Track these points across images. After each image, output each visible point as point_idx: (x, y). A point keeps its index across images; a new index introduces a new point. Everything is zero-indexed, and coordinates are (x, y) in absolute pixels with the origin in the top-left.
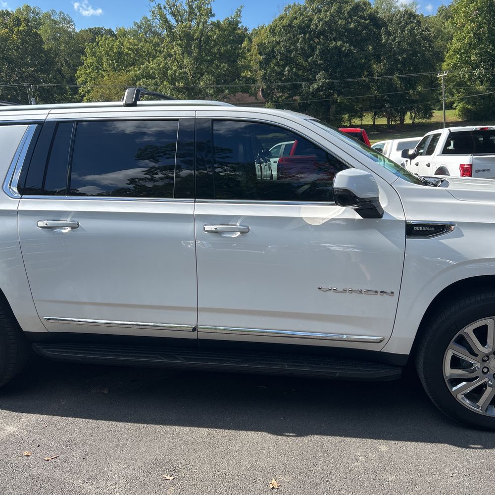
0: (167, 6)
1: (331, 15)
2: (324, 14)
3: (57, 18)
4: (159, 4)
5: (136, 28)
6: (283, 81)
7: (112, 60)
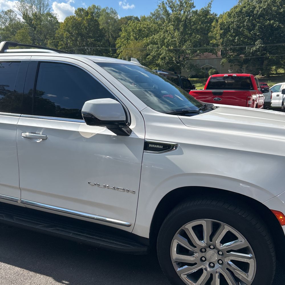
0: (167, 3)
1: (268, 5)
2: (263, 4)
3: (108, 11)
4: (163, 2)
5: (151, 16)
6: (234, 46)
7: (136, 34)
